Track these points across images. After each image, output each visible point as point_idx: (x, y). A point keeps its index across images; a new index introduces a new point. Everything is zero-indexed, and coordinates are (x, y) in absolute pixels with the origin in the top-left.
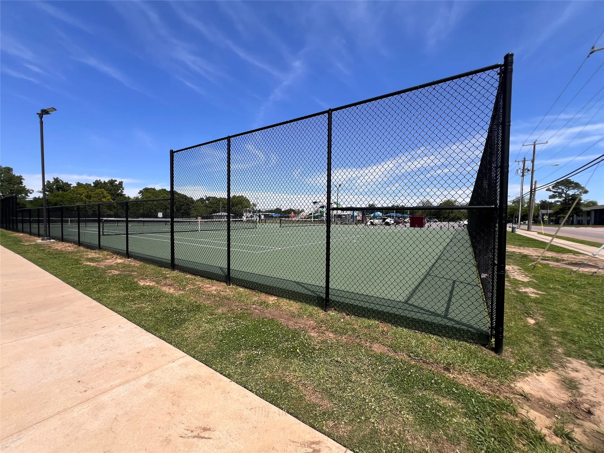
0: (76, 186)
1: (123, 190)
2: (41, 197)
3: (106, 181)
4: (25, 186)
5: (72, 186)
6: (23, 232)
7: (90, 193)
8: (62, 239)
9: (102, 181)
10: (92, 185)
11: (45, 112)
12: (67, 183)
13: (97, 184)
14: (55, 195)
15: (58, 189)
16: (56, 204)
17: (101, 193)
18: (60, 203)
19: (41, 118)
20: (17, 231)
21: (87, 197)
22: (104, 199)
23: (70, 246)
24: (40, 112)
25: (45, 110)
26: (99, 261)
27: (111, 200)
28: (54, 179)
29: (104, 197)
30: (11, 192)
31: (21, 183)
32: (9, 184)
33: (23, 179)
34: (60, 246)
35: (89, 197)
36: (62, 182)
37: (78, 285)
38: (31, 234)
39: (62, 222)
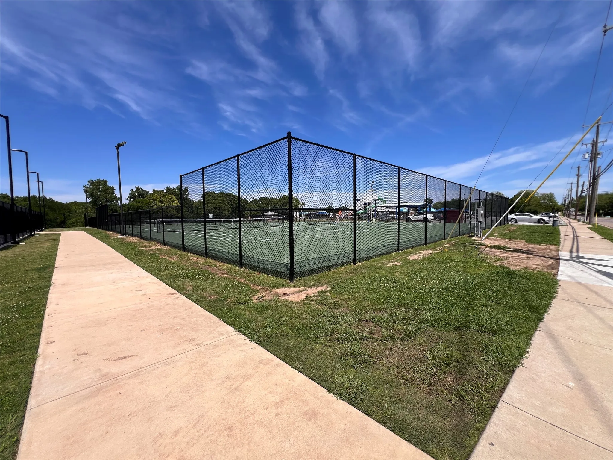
0: (152, 192)
1: (188, 194)
2: (127, 204)
3: (175, 188)
4: (116, 195)
5: (149, 193)
6: (112, 231)
7: (162, 198)
8: (132, 235)
9: (172, 187)
10: (165, 191)
11: (119, 145)
12: (145, 191)
13: (168, 190)
14: (137, 201)
15: (140, 196)
16: (137, 209)
17: (170, 197)
18: (140, 208)
19: (118, 149)
20: (109, 230)
21: (160, 201)
22: (173, 203)
23: (136, 239)
24: (117, 146)
25: (120, 144)
26: (147, 247)
27: (178, 204)
28: (136, 187)
29: (173, 201)
30: (106, 200)
31: (113, 192)
32: (105, 193)
33: (115, 189)
34: (130, 239)
35: (161, 201)
36: (142, 190)
37: (129, 257)
38: (116, 232)
39: (141, 223)
